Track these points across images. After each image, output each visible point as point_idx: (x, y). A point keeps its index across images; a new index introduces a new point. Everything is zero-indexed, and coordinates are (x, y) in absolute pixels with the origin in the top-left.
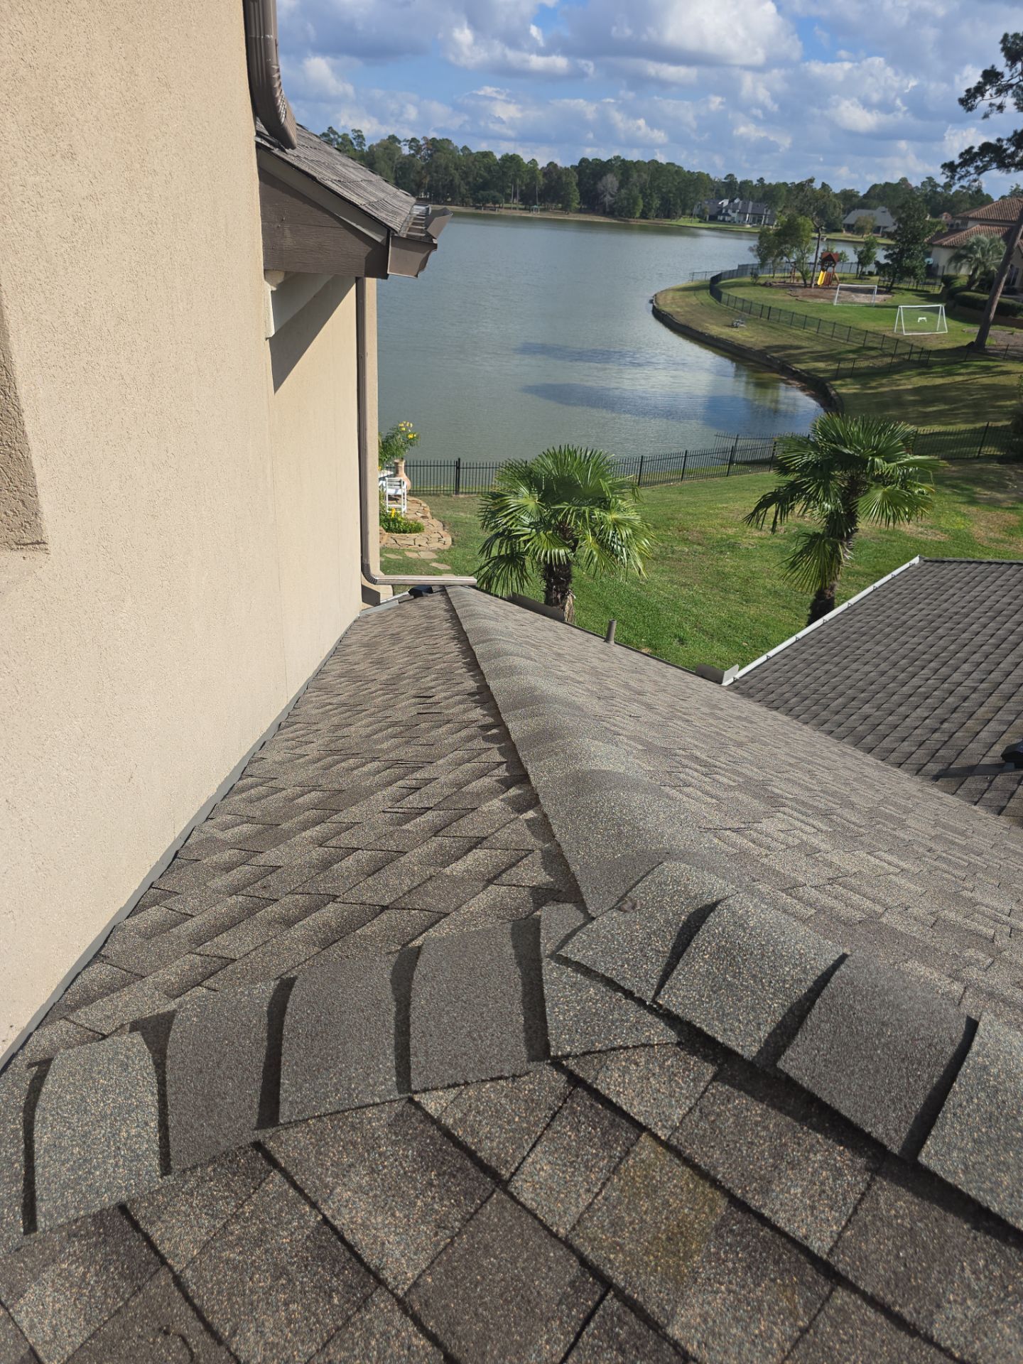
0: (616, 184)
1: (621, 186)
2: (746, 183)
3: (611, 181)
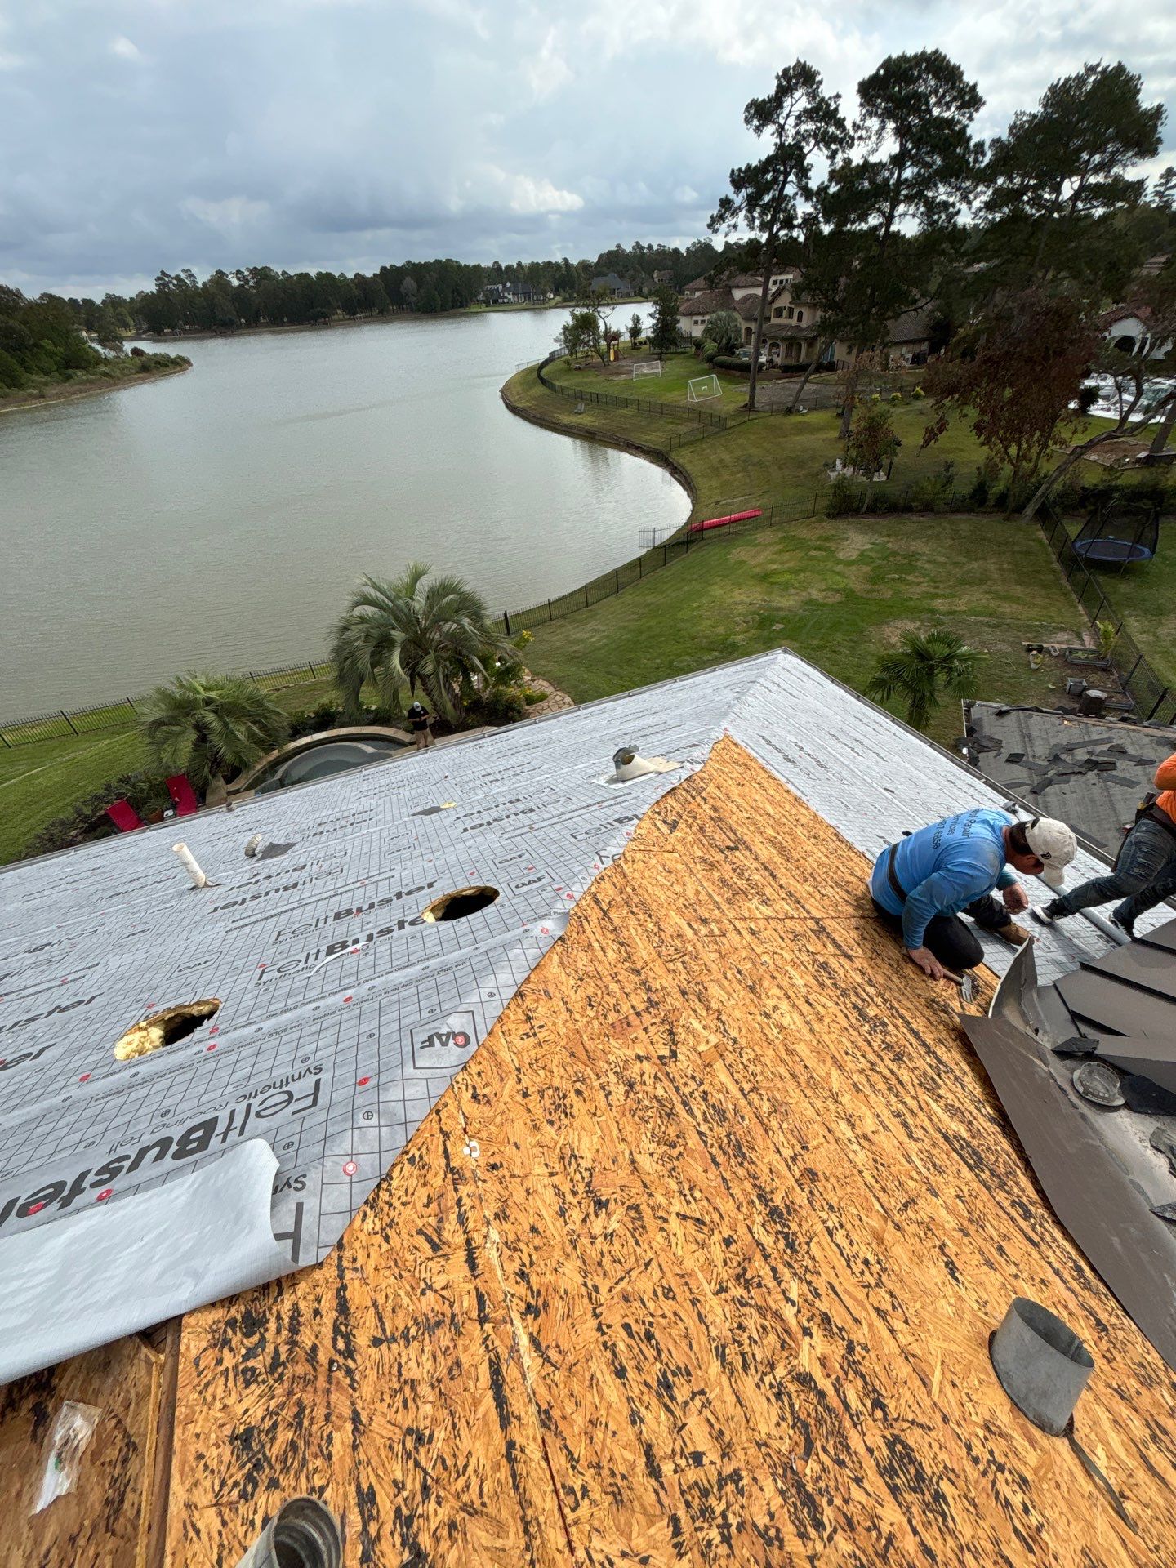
0: (415, 285)
1: (419, 287)
2: (509, 268)
3: (409, 283)
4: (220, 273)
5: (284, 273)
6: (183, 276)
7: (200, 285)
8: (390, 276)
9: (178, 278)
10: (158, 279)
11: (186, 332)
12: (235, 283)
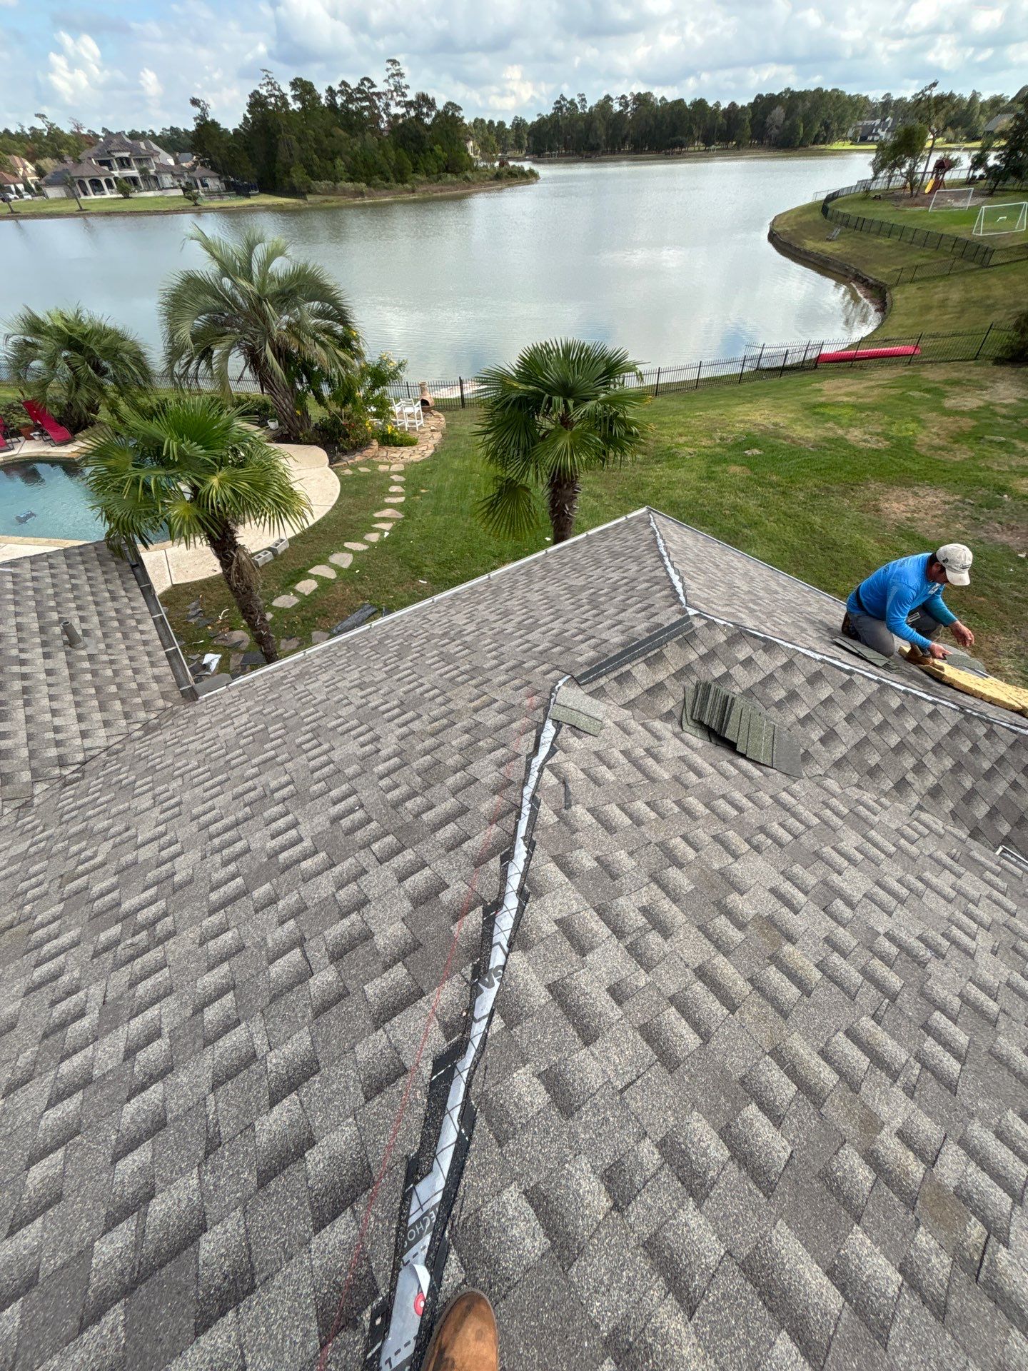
0: (783, 116)
1: (786, 119)
2: (900, 101)
3: (779, 113)
4: (608, 98)
5: (663, 99)
6: (577, 100)
7: (587, 110)
8: (764, 104)
9: (572, 102)
10: (558, 102)
11: (560, 155)
12: (617, 107)
